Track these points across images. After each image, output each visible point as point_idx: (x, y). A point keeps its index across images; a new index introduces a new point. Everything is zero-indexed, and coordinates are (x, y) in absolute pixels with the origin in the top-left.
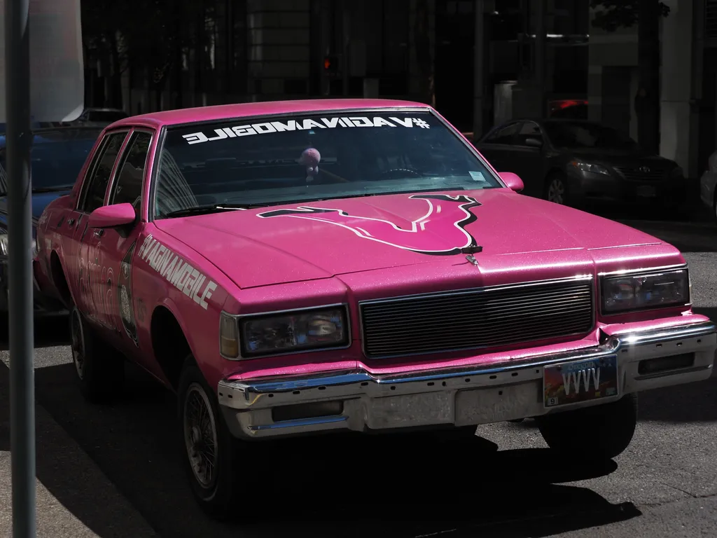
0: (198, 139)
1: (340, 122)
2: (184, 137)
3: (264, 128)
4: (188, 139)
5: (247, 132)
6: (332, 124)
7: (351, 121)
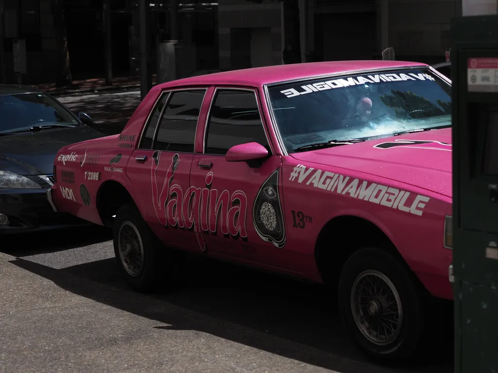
0: (293, 94)
1: (381, 78)
2: (282, 92)
3: (334, 84)
4: (286, 94)
5: (324, 87)
6: (376, 79)
7: (387, 76)
